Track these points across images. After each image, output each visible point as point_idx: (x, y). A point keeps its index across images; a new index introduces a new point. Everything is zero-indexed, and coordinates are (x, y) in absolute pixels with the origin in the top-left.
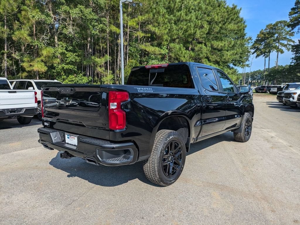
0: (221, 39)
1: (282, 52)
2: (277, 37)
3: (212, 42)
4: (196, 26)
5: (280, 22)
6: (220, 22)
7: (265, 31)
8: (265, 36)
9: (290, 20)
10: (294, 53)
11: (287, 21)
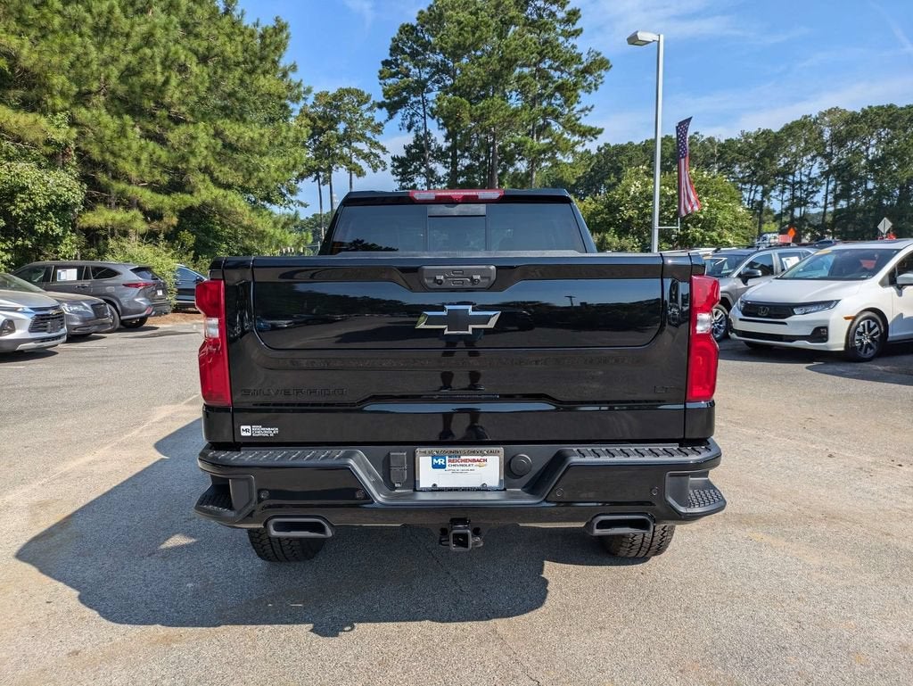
0: (241, 115)
1: (361, 173)
2: (345, 130)
3: (219, 122)
4: (167, 63)
5: (349, 91)
6: (238, 64)
7: (313, 110)
8: (315, 124)
9: (383, 90)
10: (399, 177)
11: (363, 92)
